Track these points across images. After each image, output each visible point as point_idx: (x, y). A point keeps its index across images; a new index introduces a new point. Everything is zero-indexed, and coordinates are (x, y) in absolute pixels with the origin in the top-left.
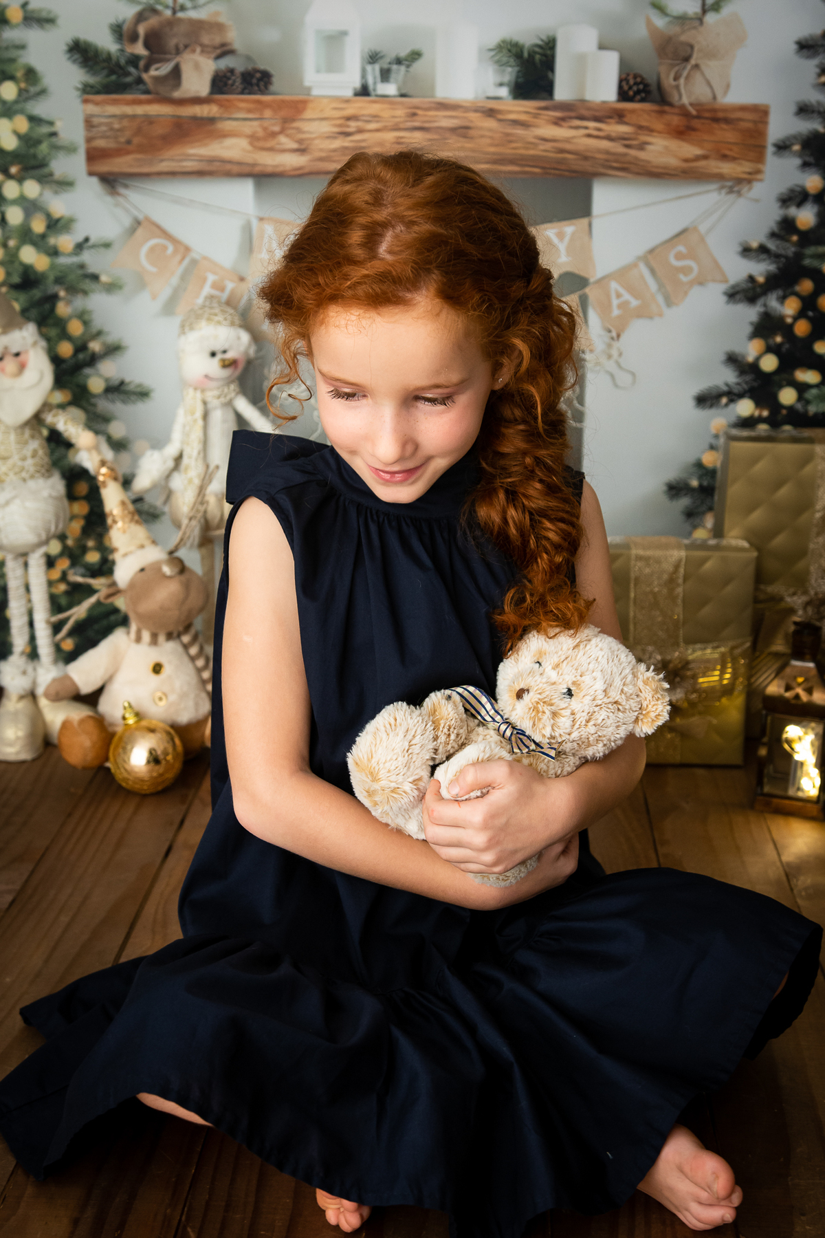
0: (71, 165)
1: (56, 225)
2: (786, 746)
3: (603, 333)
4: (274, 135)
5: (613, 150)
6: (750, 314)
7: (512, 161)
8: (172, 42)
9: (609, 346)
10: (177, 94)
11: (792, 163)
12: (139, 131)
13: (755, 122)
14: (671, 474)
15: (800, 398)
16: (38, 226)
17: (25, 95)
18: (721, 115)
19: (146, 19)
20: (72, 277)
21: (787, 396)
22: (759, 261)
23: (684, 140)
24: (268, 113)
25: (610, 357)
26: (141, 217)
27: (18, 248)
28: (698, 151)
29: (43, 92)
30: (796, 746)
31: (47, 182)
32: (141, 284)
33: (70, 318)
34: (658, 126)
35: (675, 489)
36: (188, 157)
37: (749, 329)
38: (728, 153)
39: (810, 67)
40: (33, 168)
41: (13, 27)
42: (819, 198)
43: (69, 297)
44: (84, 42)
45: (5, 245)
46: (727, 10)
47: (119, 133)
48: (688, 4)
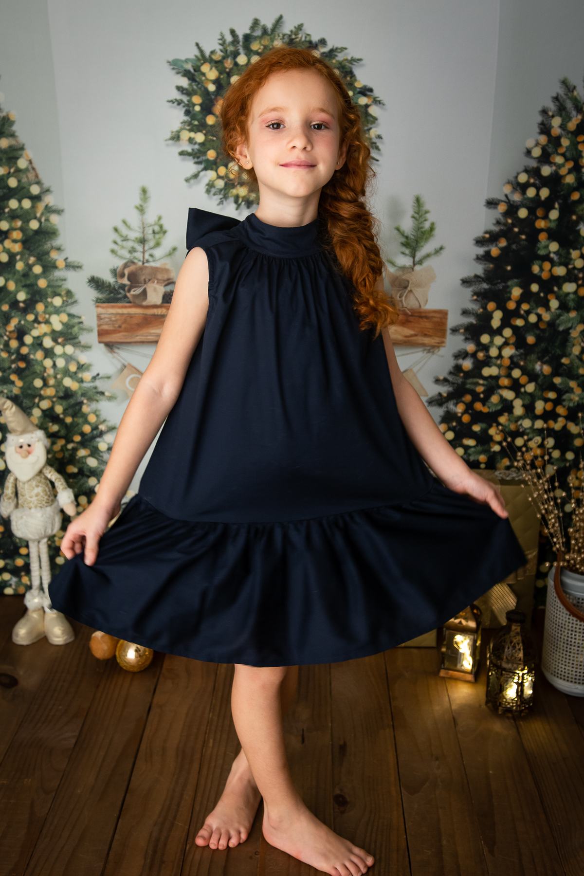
0: (90, 338)
1: (81, 367)
2: (455, 646)
6: (440, 411)
8: (142, 278)
10: (144, 303)
11: (460, 338)
12: (125, 321)
13: (441, 318)
16: (73, 368)
17: (66, 303)
18: (423, 315)
19: (129, 266)
20: (90, 393)
22: (444, 386)
23: (405, 327)
26: (126, 364)
27: (62, 379)
28: (412, 332)
29: (75, 302)
30: (460, 645)
31: (77, 346)
32: (126, 396)
33: (89, 413)
36: (151, 334)
37: (440, 419)
38: (427, 333)
39: (468, 292)
40: (70, 339)
41: (60, 270)
42: (474, 355)
43: (89, 403)
44: (97, 278)
45: (55, 377)
46: (426, 264)
47: (115, 322)
48: (406, 261)
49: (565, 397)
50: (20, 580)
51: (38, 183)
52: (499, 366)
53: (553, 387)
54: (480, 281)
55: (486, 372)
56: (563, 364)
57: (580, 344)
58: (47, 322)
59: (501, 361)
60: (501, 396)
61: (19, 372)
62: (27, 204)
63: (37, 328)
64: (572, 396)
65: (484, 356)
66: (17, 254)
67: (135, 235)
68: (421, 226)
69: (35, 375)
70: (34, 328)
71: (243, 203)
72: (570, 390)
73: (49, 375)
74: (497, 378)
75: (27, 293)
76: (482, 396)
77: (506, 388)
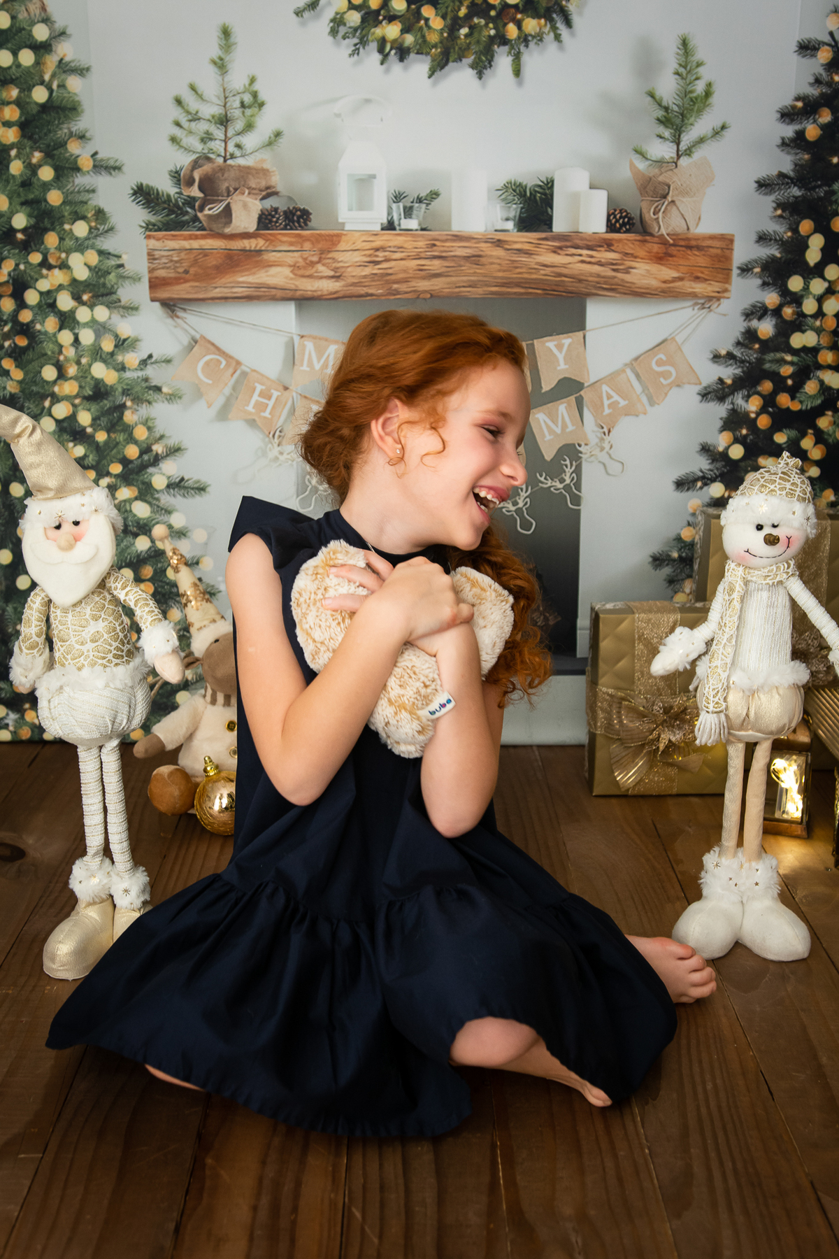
1: (121, 344)
2: (774, 776)
3: (596, 429)
4: (312, 264)
5: (603, 274)
6: (720, 410)
7: (518, 285)
8: (224, 186)
9: (602, 440)
10: (227, 230)
11: (754, 283)
12: (195, 262)
13: (722, 249)
14: (655, 548)
16: (108, 345)
17: (95, 233)
18: (693, 243)
19: (200, 167)
20: (137, 389)
22: (727, 366)
23: (662, 265)
24: (307, 246)
25: (602, 449)
26: (198, 336)
27: (90, 366)
28: (675, 274)
29: (111, 229)
30: (782, 776)
31: (115, 308)
32: (198, 393)
34: (641, 253)
35: (658, 560)
36: (239, 285)
37: (719, 424)
38: (700, 275)
39: (767, 202)
40: (103, 295)
41: (84, 174)
42: (777, 312)
43: (135, 406)
44: (148, 186)
45: (78, 363)
46: (698, 154)
47: (178, 265)
48: (665, 150)
50: (22, 717)
51: (46, 20)
52: (819, 331)
54: (788, 183)
55: (797, 340)
58: (64, 266)
59: (821, 321)
60: (822, 382)
61: (17, 355)
62: (27, 57)
63: (46, 277)
65: (794, 313)
66: (12, 146)
67: (210, 110)
68: (690, 88)
69: (44, 358)
70: (42, 276)
71: (393, 52)
73: (66, 359)
74: (814, 351)
75: (29, 216)
76: (790, 382)
77: (830, 367)
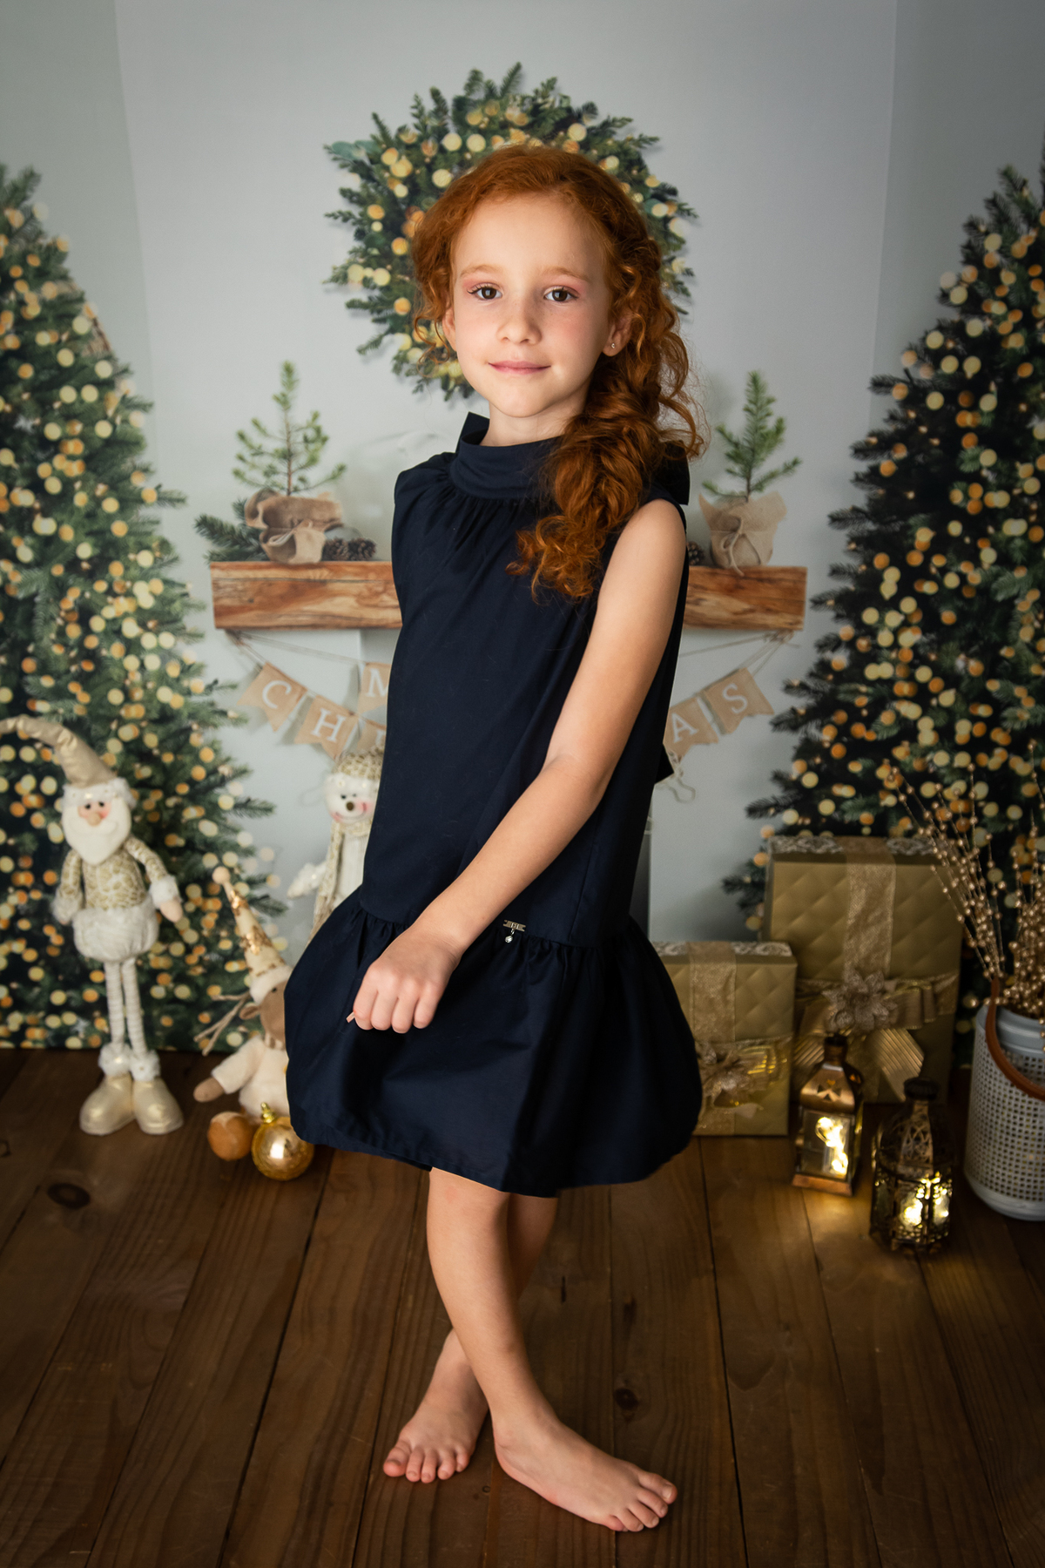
0: (201, 620)
1: (187, 670)
2: (819, 1135)
4: (377, 594)
6: (793, 740)
8: (287, 518)
10: (292, 561)
11: (826, 615)
12: (260, 592)
13: (794, 582)
14: (727, 872)
15: (837, 809)
16: (173, 671)
17: (159, 562)
18: (765, 576)
19: (265, 499)
20: (203, 713)
21: (826, 807)
22: (800, 696)
23: (733, 596)
24: (372, 576)
26: (263, 663)
27: (156, 690)
28: (746, 606)
29: (175, 559)
30: (828, 1135)
31: (181, 635)
32: (264, 717)
33: (202, 747)
34: (711, 585)
35: (730, 885)
36: (303, 613)
37: (792, 753)
38: (772, 607)
39: (841, 536)
40: (169, 622)
41: (148, 506)
42: (851, 644)
43: (201, 730)
44: (212, 519)
45: (144, 687)
46: (769, 489)
47: (242, 593)
48: (735, 485)
49: (1007, 713)
50: (92, 1025)
51: (109, 358)
52: (894, 663)
53: (986, 697)
54: (861, 518)
55: (872, 672)
56: (1003, 658)
57: (1032, 624)
58: (129, 594)
59: (897, 653)
60: (898, 714)
61: (84, 679)
62: (90, 394)
63: (112, 604)
64: (1019, 712)
65: (868, 645)
66: (76, 479)
67: (274, 444)
68: (761, 424)
69: (111, 683)
70: (107, 604)
71: (457, 389)
72: (1016, 702)
73: (133, 684)
74: (890, 682)
75: (95, 546)
76: (865, 713)
77: (906, 698)
